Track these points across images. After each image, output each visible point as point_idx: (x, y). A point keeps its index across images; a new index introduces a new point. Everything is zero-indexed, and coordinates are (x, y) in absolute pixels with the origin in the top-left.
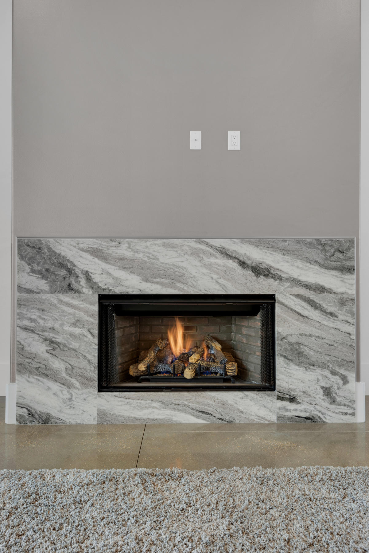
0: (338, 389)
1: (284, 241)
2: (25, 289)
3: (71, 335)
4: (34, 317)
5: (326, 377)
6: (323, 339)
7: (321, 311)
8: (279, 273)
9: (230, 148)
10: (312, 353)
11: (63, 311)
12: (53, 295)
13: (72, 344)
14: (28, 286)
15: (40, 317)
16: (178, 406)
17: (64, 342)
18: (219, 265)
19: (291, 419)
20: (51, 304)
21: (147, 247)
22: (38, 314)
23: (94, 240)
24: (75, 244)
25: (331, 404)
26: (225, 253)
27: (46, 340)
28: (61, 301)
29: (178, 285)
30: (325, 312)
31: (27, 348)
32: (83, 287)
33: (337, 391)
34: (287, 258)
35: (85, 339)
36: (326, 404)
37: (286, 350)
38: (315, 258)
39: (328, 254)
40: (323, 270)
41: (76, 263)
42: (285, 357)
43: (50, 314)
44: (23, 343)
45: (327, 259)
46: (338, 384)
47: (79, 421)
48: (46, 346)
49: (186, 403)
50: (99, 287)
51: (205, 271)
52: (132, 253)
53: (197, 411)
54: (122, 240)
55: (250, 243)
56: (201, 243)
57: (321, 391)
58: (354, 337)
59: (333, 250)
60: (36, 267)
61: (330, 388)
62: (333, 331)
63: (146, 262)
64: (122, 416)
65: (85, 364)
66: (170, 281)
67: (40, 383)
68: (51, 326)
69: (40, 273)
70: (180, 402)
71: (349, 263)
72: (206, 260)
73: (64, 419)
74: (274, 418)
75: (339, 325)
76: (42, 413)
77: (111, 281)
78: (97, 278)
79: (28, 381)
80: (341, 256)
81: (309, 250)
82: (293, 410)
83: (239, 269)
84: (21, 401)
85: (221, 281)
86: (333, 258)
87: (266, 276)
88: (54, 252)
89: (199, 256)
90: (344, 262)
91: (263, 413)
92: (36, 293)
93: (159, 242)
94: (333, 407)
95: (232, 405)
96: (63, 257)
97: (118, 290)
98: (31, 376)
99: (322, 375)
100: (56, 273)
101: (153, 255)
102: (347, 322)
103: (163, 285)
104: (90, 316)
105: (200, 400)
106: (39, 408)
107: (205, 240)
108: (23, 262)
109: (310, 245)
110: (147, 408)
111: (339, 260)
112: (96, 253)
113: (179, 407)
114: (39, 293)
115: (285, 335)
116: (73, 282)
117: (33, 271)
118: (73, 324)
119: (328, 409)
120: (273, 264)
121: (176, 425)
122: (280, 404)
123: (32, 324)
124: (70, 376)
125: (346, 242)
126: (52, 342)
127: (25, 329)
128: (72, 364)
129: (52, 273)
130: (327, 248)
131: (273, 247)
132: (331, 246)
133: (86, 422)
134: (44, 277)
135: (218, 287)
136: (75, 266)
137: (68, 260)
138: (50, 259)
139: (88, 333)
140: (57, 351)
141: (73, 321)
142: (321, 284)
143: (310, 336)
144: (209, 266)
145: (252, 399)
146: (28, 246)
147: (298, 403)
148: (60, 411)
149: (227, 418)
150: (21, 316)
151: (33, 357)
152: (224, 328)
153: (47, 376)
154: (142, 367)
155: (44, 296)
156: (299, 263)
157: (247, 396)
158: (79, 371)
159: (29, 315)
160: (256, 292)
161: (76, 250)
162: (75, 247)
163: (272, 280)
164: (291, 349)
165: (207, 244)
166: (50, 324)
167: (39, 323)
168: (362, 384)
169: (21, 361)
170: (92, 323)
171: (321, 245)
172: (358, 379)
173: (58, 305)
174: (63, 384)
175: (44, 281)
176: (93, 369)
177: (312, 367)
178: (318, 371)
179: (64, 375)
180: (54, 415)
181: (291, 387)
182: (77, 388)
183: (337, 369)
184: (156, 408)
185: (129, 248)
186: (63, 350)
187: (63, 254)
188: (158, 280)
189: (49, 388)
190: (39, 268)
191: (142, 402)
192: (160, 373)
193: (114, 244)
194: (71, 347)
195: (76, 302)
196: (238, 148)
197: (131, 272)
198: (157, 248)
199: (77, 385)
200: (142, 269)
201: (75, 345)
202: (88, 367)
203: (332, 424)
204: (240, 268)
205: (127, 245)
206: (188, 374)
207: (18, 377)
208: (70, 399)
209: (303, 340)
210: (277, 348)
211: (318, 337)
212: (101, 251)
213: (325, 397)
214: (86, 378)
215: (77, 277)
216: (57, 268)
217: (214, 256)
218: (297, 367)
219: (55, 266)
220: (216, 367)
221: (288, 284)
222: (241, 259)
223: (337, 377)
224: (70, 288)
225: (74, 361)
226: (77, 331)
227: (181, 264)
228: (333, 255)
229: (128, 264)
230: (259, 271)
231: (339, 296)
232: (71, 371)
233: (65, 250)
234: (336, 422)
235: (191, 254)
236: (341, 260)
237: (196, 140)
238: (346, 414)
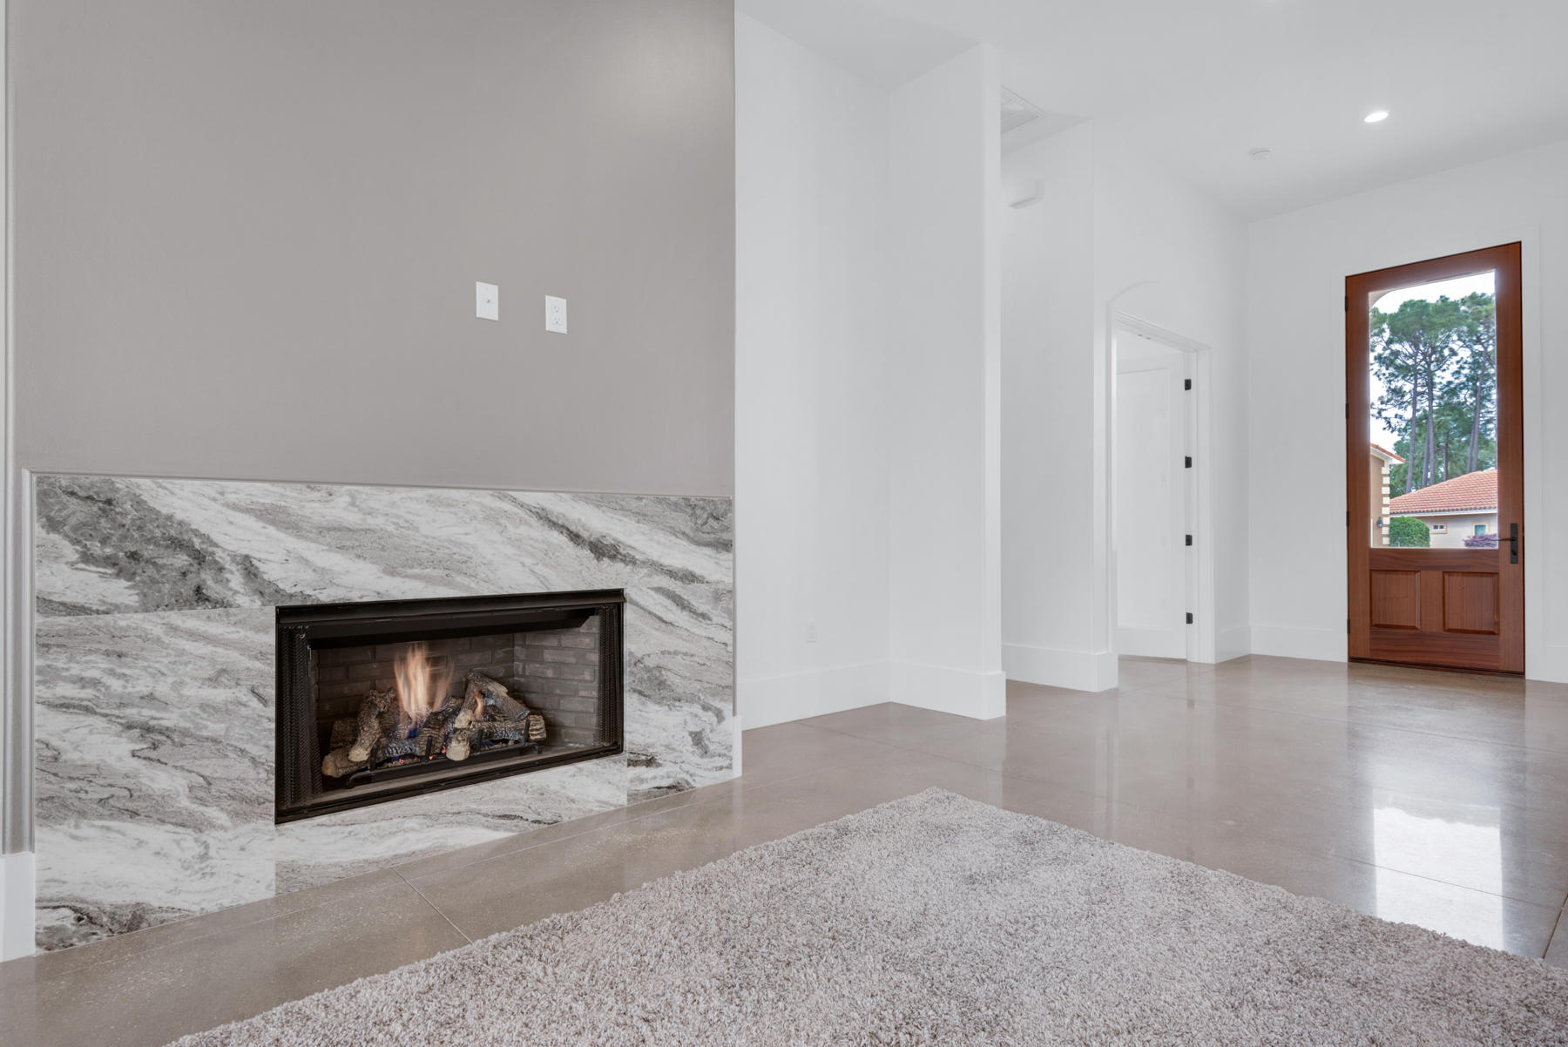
0: (711, 731)
1: (639, 499)
2: (62, 604)
3: (204, 706)
4: (90, 674)
5: (696, 716)
6: (692, 655)
7: (690, 611)
8: (632, 553)
9: (549, 327)
10: (678, 681)
11: (182, 653)
12: (152, 616)
13: (206, 727)
14: (70, 598)
15: (112, 673)
17: (183, 724)
18: (536, 541)
19: (648, 794)
20: (145, 638)
21: (393, 504)
22: (103, 666)
23: (267, 485)
24: (214, 494)
25: (702, 756)
26: (546, 519)
27: (129, 727)
28: (173, 629)
29: (459, 579)
30: (695, 613)
31: (71, 756)
32: (236, 592)
33: (710, 735)
34: (644, 527)
35: (243, 711)
36: (696, 759)
37: (641, 681)
38: (682, 528)
39: (699, 522)
40: (693, 547)
41: (215, 537)
42: (640, 693)
43: (141, 663)
44: (55, 742)
45: (697, 530)
46: (711, 724)
47: (226, 903)
48: (131, 740)
49: (473, 806)
50: (277, 591)
51: (510, 551)
52: (360, 516)
53: (494, 816)
54: (335, 488)
55: (587, 500)
56: (502, 498)
57: (690, 739)
58: (730, 649)
59: (705, 516)
60: (96, 548)
61: (700, 733)
62: (706, 643)
63: (391, 536)
64: (336, 865)
65: (242, 768)
66: (441, 573)
67: (113, 835)
68: (146, 691)
69: (110, 561)
70: (462, 808)
71: (725, 536)
72: (512, 531)
73: (185, 906)
74: (623, 800)
75: (713, 632)
76: (120, 907)
77: (309, 576)
78: (273, 571)
79: (74, 837)
80: (715, 524)
81: (674, 514)
82: (652, 778)
83: (569, 548)
84: (53, 891)
85: (540, 569)
86: (705, 528)
87: (613, 557)
88: (152, 510)
89: (499, 524)
90: (718, 535)
91: (607, 793)
92: (98, 612)
93: (419, 493)
94: (704, 761)
95: (556, 793)
96: (181, 523)
97: (326, 596)
98: (84, 823)
99: (691, 713)
100: (160, 561)
101: (406, 521)
102: (723, 626)
103: (429, 580)
104: (256, 658)
105: (500, 794)
106: (109, 898)
107: (510, 493)
108: (55, 537)
109: (675, 506)
110: (393, 834)
111: (713, 530)
112: (271, 515)
113: (459, 818)
114: (107, 613)
115: (640, 656)
116: (210, 583)
117: (87, 558)
118: (210, 679)
119: (698, 766)
120: (622, 538)
121: (455, 853)
122: (631, 772)
123: (88, 693)
124: (202, 802)
125: (721, 503)
126: (147, 729)
127: (65, 706)
128: (207, 773)
129: (148, 561)
130: (699, 512)
131: (622, 509)
132: (703, 508)
133: (247, 899)
134: (123, 573)
135: (532, 581)
136: (216, 545)
137: (196, 533)
138: (140, 528)
139: (251, 696)
140: (165, 750)
141: (211, 672)
142: (690, 569)
143: (676, 653)
144: (517, 543)
145: (590, 774)
146: (73, 494)
147: (659, 765)
148: (176, 891)
149: (548, 817)
150: (49, 676)
151: (91, 774)
152: (500, 654)
153: (134, 814)
154: (360, 754)
155: (123, 621)
156: (661, 536)
157: (581, 770)
158: (226, 787)
159: (75, 670)
160: (597, 587)
161: (217, 506)
162: (215, 500)
163: (622, 565)
164: (649, 678)
165: (514, 500)
166: (142, 686)
167: (108, 688)
168: (739, 718)
169: (52, 788)
170: (261, 674)
171: (690, 506)
172: (734, 714)
173: (166, 639)
174: (183, 825)
175: (123, 583)
176: (263, 775)
177: (677, 704)
178: (686, 708)
179: (185, 802)
180: (156, 904)
181: (648, 741)
182: (223, 828)
183: (710, 701)
184: (413, 830)
185: (353, 504)
186: (182, 745)
187: (179, 516)
188: (417, 571)
189: (141, 843)
190: (108, 551)
191: (383, 824)
192: (390, 760)
193: (316, 495)
194: (205, 733)
195: (216, 629)
196: (563, 328)
197: (358, 557)
198: (414, 507)
199: (222, 818)
200: (383, 549)
201: (214, 728)
202: (252, 774)
203: (704, 788)
204: (571, 544)
205: (348, 499)
206: (458, 751)
207: (40, 833)
208: (204, 857)
209: (667, 661)
210: (627, 680)
211: (686, 654)
212: (284, 510)
213: (695, 748)
214: (244, 800)
215: (221, 569)
216: (162, 551)
217: (526, 523)
218: (657, 707)
219: (157, 544)
220: (507, 729)
221: (644, 571)
222: (572, 528)
223: (710, 713)
224: (200, 596)
225: (212, 767)
226: (220, 695)
227: (463, 539)
228: (706, 523)
229: (342, 537)
230: (602, 550)
231: (714, 586)
232: (205, 790)
233: (184, 506)
234: (707, 783)
235: (485, 519)
236: (715, 532)
237: (487, 301)
238: (721, 768)
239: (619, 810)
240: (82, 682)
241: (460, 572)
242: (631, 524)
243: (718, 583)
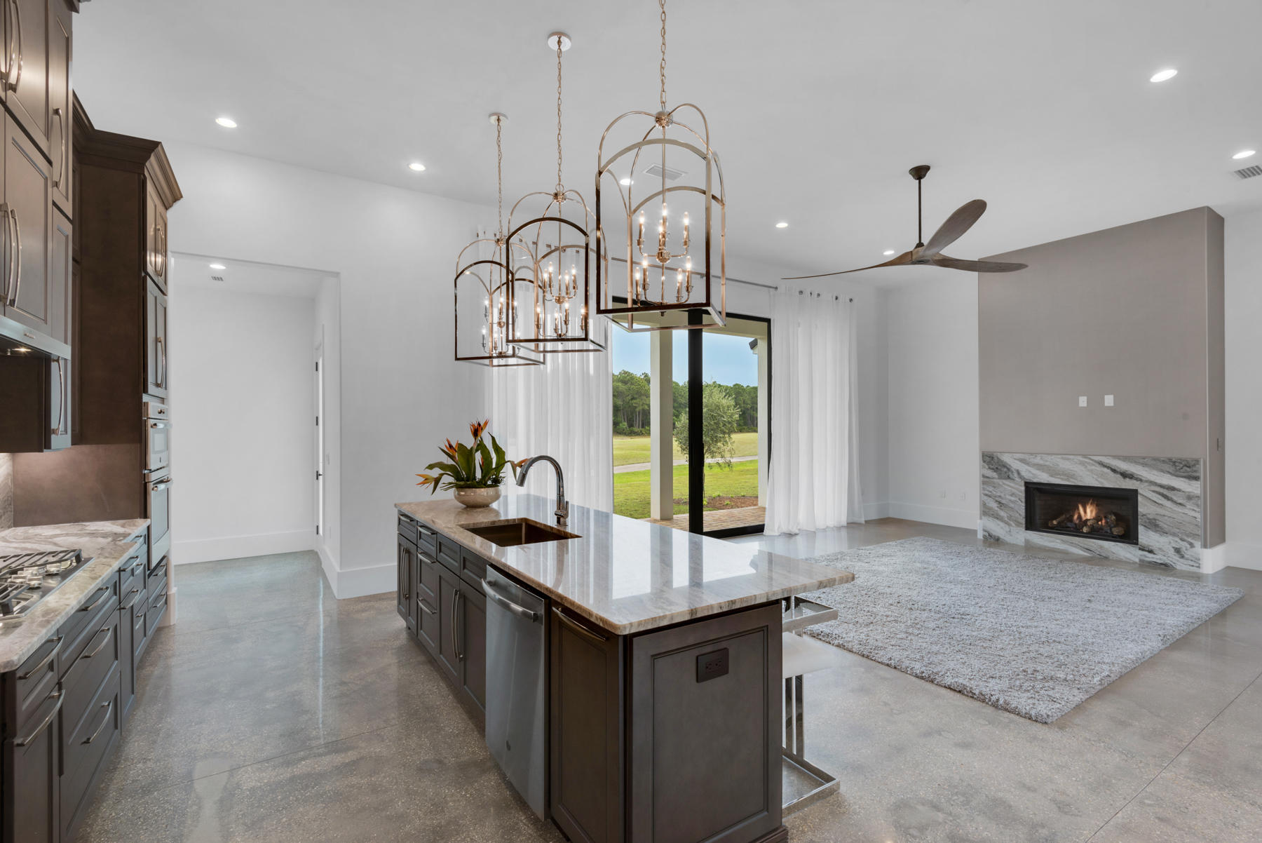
0: (1186, 550)
1: (1144, 459)
2: (986, 476)
3: (1010, 500)
4: (990, 490)
5: (1176, 541)
6: (1173, 518)
7: (1173, 501)
8: (1140, 477)
9: (1106, 405)
10: (1166, 526)
11: (1006, 488)
12: (1000, 480)
15: (994, 491)
16: (1076, 546)
17: (1006, 503)
18: (1098, 471)
19: (1150, 562)
20: (999, 484)
21: (1052, 459)
23: (1022, 454)
25: (1180, 558)
26: (1102, 464)
27: (997, 501)
28: (1004, 484)
29: (1071, 480)
30: (1175, 502)
31: (987, 505)
32: (1016, 478)
33: (1185, 552)
34: (1146, 469)
35: (1019, 504)
36: (1177, 558)
37: (1145, 522)
38: (1168, 470)
39: (1178, 468)
40: (1174, 477)
41: (1012, 465)
42: (1145, 526)
43: (999, 489)
44: (985, 502)
45: (1177, 471)
46: (1186, 547)
47: (1015, 543)
48: (997, 504)
49: (1078, 543)
50: (1024, 478)
51: (1088, 473)
52: (1044, 462)
53: (1084, 548)
54: (1037, 455)
55: (1119, 459)
56: (1086, 458)
57: (1173, 550)
59: (1182, 466)
60: (991, 467)
61: (1179, 549)
62: (1181, 514)
63: (1051, 467)
64: (1039, 544)
65: (1017, 515)
66: (1066, 478)
67: (995, 522)
68: (999, 495)
69: (993, 469)
70: (1073, 542)
71: (1195, 474)
72: (1089, 467)
73: (1007, 540)
74: (1137, 560)
75: (1186, 511)
76: (996, 536)
77: (1031, 475)
78: (1023, 474)
79: (988, 520)
80: (1188, 469)
81: (1163, 465)
82: (1150, 557)
83: (1112, 474)
84: (984, 528)
85: (1102, 481)
86: (1182, 470)
87: (1131, 478)
88: (1000, 459)
89: (1084, 465)
90: (1190, 473)
91: (1129, 556)
92: (992, 479)
93: (1060, 456)
94: (1182, 560)
95: (1107, 549)
96: (1005, 462)
97: (1035, 480)
98: (990, 518)
99: (1173, 540)
100: (1001, 470)
101: (1056, 464)
102: (1194, 510)
103: (1062, 479)
104: (1020, 492)
105: (1088, 543)
106: (994, 533)
108: (985, 464)
109: (1163, 462)
111: (1186, 472)
112: (1023, 461)
113: (1073, 545)
115: (1144, 513)
116: (1011, 475)
117: (989, 468)
119: (1178, 561)
120: (1135, 472)
121: (1070, 553)
122: (1141, 552)
123: (990, 494)
124: (1010, 520)
125: (1192, 461)
126: (1000, 503)
127: (986, 495)
129: (999, 470)
130: (1177, 464)
131: (1135, 462)
132: (1180, 463)
133: (1019, 544)
134: (995, 471)
135: (1097, 483)
136: (1011, 467)
137: (1008, 464)
138: (998, 463)
139: (1020, 501)
140: (1003, 508)
141: (1012, 494)
142: (1172, 485)
143: (1164, 516)
144: (1091, 471)
145: (1122, 547)
146: (987, 456)
147: (1154, 554)
148: (1005, 536)
149: (1104, 555)
150: (984, 489)
151: (990, 509)
153: (998, 519)
154: (1055, 522)
155: (995, 480)
156: (1155, 472)
157: (1117, 545)
158: (1015, 519)
159: (988, 489)
160: (1125, 488)
161: (1011, 459)
162: (1011, 457)
163: (1135, 481)
164: (1149, 522)
165: (1090, 459)
167: (993, 493)
169: (985, 510)
170: (1022, 496)
171: (1172, 462)
174: (1006, 524)
175: (995, 473)
176: (1023, 519)
177: (1165, 535)
178: (1171, 538)
179: (1006, 519)
180: (1001, 538)
181: (1149, 544)
182: (1014, 527)
183: (1186, 538)
185: (1042, 459)
186: (1006, 507)
187: (1005, 460)
188: (1058, 476)
189: (999, 525)
190: (993, 467)
193: (1033, 457)
194: (1010, 506)
195: (1012, 485)
196: (1112, 405)
197: (1043, 472)
198: (1058, 460)
199: (1013, 525)
200: (1050, 470)
201: (1012, 505)
202: (1019, 516)
203: (1181, 570)
205: (1040, 458)
206: (1085, 529)
207: (983, 517)
208: (1010, 531)
209: (1158, 518)
210: (1139, 521)
211: (1169, 517)
212: (1025, 460)
213: (1176, 554)
214: (1019, 523)
215: (1013, 472)
216: (1002, 468)
217: (1094, 465)
218: (1153, 533)
219: (1001, 466)
221: (1147, 484)
222: (1112, 468)
223: (1185, 543)
224: (1009, 477)
225: (1012, 514)
226: (1013, 499)
227: (1073, 469)
229: (1040, 467)
230: (1125, 475)
231: (1187, 494)
232: (1010, 517)
233: (1007, 458)
234: (1184, 569)
235: (1080, 464)
236: (1188, 472)
237: (1083, 401)
238: (1193, 566)
239: (1135, 563)
240: (988, 491)
241: (1072, 478)
242: (1140, 468)
243: (1189, 492)
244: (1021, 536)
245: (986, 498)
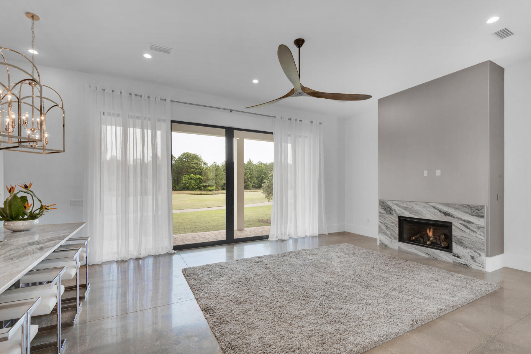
0: (477, 257)
1: (456, 205)
3: (391, 225)
5: (472, 252)
6: (470, 239)
7: (470, 229)
8: (453, 215)
9: (437, 175)
10: (466, 243)
11: (389, 219)
12: (387, 215)
14: (381, 212)
15: (384, 220)
16: (422, 251)
17: (389, 227)
18: (433, 211)
19: (458, 263)
20: (387, 217)
21: (410, 204)
23: (397, 201)
24: (392, 202)
25: (474, 262)
26: (434, 208)
27: (385, 226)
28: (389, 217)
29: (420, 216)
30: (471, 230)
31: (381, 227)
32: (394, 214)
33: (477, 258)
34: (457, 211)
37: (456, 240)
38: (468, 212)
40: (471, 216)
42: (456, 243)
45: (472, 212)
46: (477, 256)
47: (393, 248)
50: (398, 214)
52: (407, 206)
53: (426, 253)
54: (404, 202)
55: (443, 205)
56: (427, 204)
57: (470, 257)
59: (475, 209)
61: (473, 257)
62: (475, 237)
63: (410, 208)
64: (404, 249)
66: (417, 214)
67: (384, 236)
69: (384, 209)
70: (421, 249)
71: (481, 214)
72: (428, 209)
73: (390, 247)
74: (452, 262)
75: (477, 236)
76: (385, 244)
77: (401, 213)
78: (397, 212)
79: (381, 235)
80: (478, 211)
81: (465, 209)
82: (458, 260)
83: (439, 213)
84: (380, 240)
85: (434, 216)
86: (474, 212)
87: (449, 216)
88: (387, 204)
89: (426, 208)
90: (479, 214)
91: (448, 259)
92: (383, 214)
93: (414, 203)
94: (475, 263)
95: (437, 254)
97: (403, 215)
98: (383, 234)
99: (470, 251)
100: (387, 209)
101: (412, 207)
102: (481, 235)
104: (396, 221)
105: (427, 250)
106: (384, 242)
107: (429, 203)
108: (380, 206)
109: (465, 207)
110: (411, 249)
111: (477, 213)
112: (397, 205)
115: (455, 235)
117: (382, 208)
119: (473, 263)
120: (451, 212)
122: (454, 257)
124: (391, 236)
125: (480, 207)
126: (387, 227)
127: (381, 222)
130: (472, 208)
131: (451, 207)
133: (395, 249)
134: (385, 210)
135: (432, 218)
136: (392, 208)
138: (386, 206)
139: (396, 226)
141: (392, 222)
142: (470, 220)
143: (465, 237)
144: (429, 211)
145: (444, 254)
146: (381, 202)
147: (461, 259)
148: (389, 244)
149: (435, 257)
150: (380, 219)
151: (382, 229)
153: (386, 235)
154: (414, 238)
155: (385, 215)
156: (461, 213)
158: (394, 235)
159: (382, 219)
160: (445, 221)
163: (451, 217)
164: (458, 241)
166: (386, 222)
167: (384, 222)
169: (380, 230)
170: (397, 224)
171: (470, 207)
172: (487, 256)
174: (389, 238)
177: (466, 248)
178: (469, 250)
180: (387, 245)
181: (458, 253)
183: (477, 251)
185: (406, 204)
186: (389, 229)
187: (389, 205)
188: (414, 214)
189: (386, 238)
193: (402, 203)
195: (392, 217)
196: (440, 175)
197: (407, 211)
198: (413, 205)
199: (393, 238)
200: (409, 210)
201: (392, 228)
202: (396, 235)
206: (428, 243)
207: (379, 234)
208: (391, 242)
209: (462, 238)
210: (453, 239)
213: (472, 259)
214: (395, 237)
215: (393, 211)
217: (431, 208)
218: (460, 247)
221: (457, 219)
222: (440, 210)
223: (477, 253)
224: (391, 214)
226: (393, 225)
227: (420, 210)
228: (475, 211)
229: (405, 208)
230: (446, 214)
231: (477, 226)
232: (391, 234)
233: (390, 204)
234: (476, 268)
235: (424, 207)
236: (478, 213)
237: (426, 173)
238: (480, 267)
239: (450, 263)
240: (382, 220)
241: (420, 215)
242: (453, 210)
243: (479, 225)
244: (397, 245)
245: (381, 224)
